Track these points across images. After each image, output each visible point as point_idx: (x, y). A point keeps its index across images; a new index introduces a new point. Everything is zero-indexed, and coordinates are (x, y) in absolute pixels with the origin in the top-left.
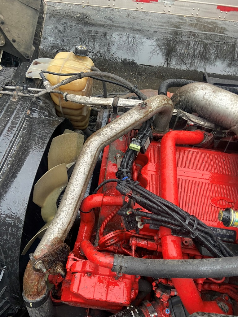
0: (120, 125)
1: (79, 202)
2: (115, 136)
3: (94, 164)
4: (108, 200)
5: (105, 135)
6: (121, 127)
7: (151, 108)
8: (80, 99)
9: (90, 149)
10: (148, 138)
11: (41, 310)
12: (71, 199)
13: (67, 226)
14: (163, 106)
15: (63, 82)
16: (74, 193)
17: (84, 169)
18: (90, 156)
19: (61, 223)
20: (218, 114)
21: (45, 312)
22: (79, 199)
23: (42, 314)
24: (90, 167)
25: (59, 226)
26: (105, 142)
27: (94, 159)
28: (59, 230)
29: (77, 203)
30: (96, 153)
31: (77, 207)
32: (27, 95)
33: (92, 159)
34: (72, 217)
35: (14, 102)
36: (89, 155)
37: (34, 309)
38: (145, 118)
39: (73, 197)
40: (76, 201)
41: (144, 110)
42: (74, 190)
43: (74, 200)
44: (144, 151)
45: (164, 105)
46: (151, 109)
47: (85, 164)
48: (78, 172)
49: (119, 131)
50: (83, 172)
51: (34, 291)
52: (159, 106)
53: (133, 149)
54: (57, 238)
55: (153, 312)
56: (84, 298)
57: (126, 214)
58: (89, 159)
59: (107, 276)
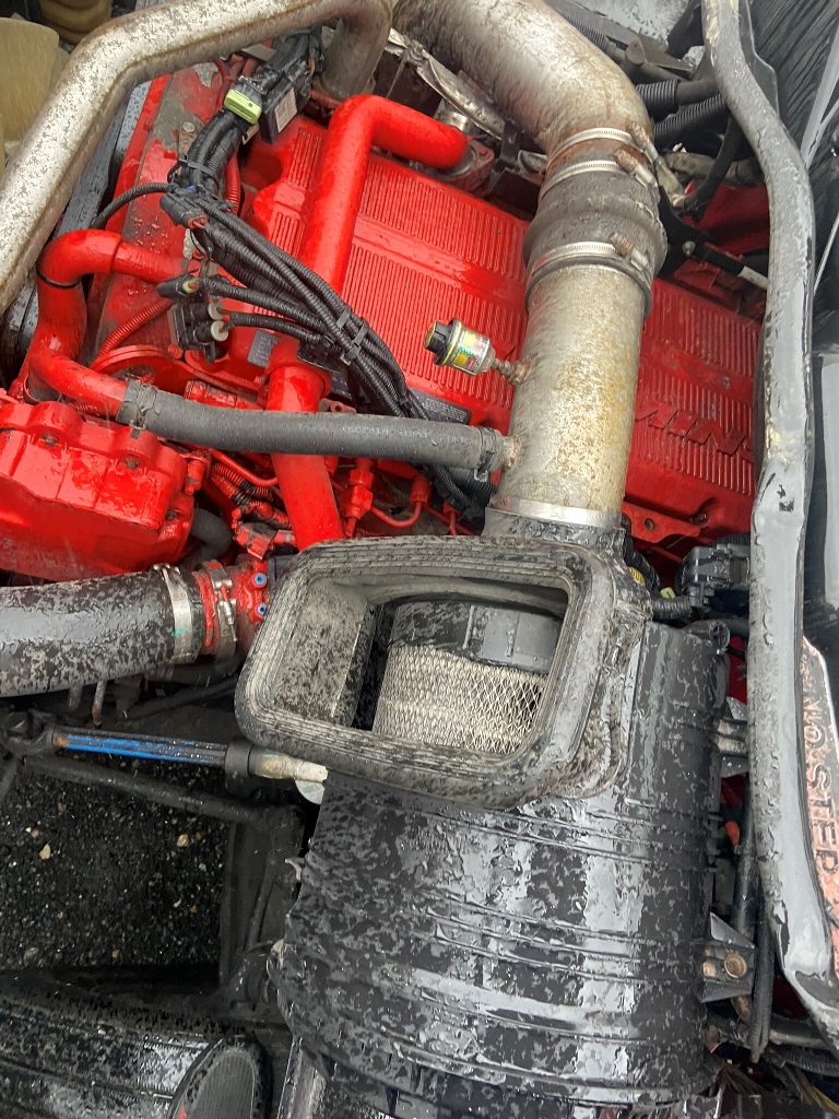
0: (205, 13)
1: (37, 235)
2: (183, 48)
4: (134, 256)
5: (151, 36)
6: (206, 24)
9: (94, 69)
10: (292, 93)
12: (11, 216)
16: (23, 200)
17: (66, 130)
18: (89, 92)
20: (514, 81)
22: (38, 223)
24: (84, 128)
26: (147, 58)
27: (103, 106)
29: (32, 233)
30: (111, 89)
31: (30, 248)
33: (97, 105)
34: (10, 274)
36: (88, 85)
38: (291, 15)
39: (18, 211)
40: (28, 229)
42: (24, 189)
43: (19, 222)
44: (273, 135)
47: (70, 113)
48: (44, 135)
49: (200, 36)
50: (61, 139)
53: (237, 111)
55: (221, 579)
56: (30, 495)
57: (182, 290)
58: (86, 100)
59: (103, 453)
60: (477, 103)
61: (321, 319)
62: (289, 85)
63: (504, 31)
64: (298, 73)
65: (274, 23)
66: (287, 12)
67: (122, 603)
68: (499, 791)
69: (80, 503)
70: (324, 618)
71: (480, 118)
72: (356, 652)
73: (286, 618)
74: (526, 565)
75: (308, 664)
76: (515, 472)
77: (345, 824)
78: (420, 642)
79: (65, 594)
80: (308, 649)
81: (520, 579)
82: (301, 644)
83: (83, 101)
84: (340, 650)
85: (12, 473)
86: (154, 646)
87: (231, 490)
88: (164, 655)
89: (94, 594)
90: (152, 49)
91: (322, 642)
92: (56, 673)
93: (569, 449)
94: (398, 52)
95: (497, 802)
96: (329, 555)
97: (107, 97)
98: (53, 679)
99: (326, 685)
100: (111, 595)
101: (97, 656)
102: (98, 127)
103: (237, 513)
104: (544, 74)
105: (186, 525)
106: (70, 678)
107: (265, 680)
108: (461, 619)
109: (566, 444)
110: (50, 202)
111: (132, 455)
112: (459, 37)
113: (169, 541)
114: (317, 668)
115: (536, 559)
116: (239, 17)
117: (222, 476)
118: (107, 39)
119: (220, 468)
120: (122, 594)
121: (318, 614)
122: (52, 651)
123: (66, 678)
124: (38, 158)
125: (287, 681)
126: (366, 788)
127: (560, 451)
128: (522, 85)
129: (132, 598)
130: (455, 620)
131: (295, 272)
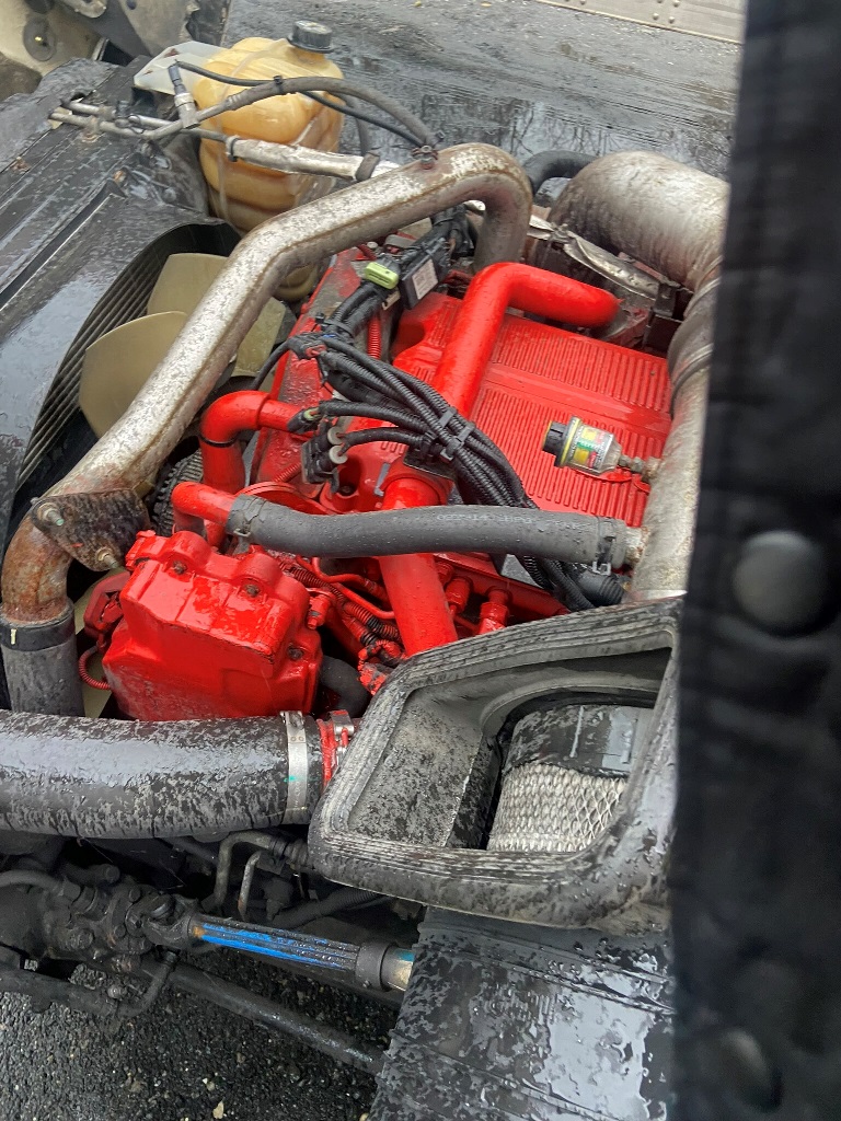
0: (348, 203)
1: (193, 392)
2: (329, 232)
3: (255, 299)
4: (278, 410)
5: (301, 225)
6: (348, 211)
7: (449, 172)
8: (269, 151)
9: (250, 255)
10: (430, 263)
11: (39, 663)
12: (170, 376)
13: (145, 444)
14: (487, 174)
15: (231, 100)
16: (181, 363)
17: (223, 305)
18: (244, 273)
19: (131, 433)
20: (657, 234)
21: (50, 678)
22: (194, 383)
23: (42, 683)
24: (239, 303)
25: (123, 437)
26: (297, 244)
27: (257, 284)
28: (123, 448)
29: (188, 391)
30: (265, 270)
31: (186, 403)
32: (127, 131)
33: (251, 284)
34: (166, 425)
35: (85, 145)
36: (244, 268)
37: (22, 653)
38: (428, 197)
39: (176, 371)
40: (184, 387)
41: (428, 174)
42: (183, 353)
43: (177, 382)
44: (411, 300)
45: (492, 171)
46: (450, 176)
47: (227, 291)
48: (205, 310)
49: (344, 221)
50: (218, 312)
51: (28, 595)
52: (475, 169)
53: (376, 280)
54: (113, 466)
55: (343, 724)
56: (153, 617)
57: (304, 419)
58: (241, 280)
59: (225, 580)
60: (627, 270)
61: (423, 419)
62: (427, 257)
63: (645, 195)
64: (436, 248)
65: (412, 205)
66: (423, 195)
67: (236, 741)
68: (567, 894)
69: (197, 626)
70: (425, 743)
71: (633, 283)
72: (468, 792)
73: (377, 735)
74: (625, 627)
75: (402, 794)
76: (644, 563)
77: (419, 990)
78: (526, 760)
79: (181, 728)
80: (403, 776)
81: (621, 648)
82: (394, 768)
83: (239, 281)
84: (446, 786)
85: (140, 597)
86: (264, 791)
87: (361, 631)
88: (276, 804)
89: (210, 731)
90: (302, 235)
91: (422, 770)
92: (160, 810)
94: (545, 236)
95: (566, 913)
96: (425, 660)
97: (260, 277)
98: (157, 819)
99: (427, 827)
100: (225, 733)
101: (204, 795)
102: (252, 302)
103: (364, 653)
104: (686, 219)
105: (312, 666)
106: (175, 819)
107: (344, 802)
108: (570, 723)
110: (206, 365)
111: (251, 580)
112: (604, 213)
113: (294, 681)
114: (414, 803)
115: (636, 616)
116: (379, 203)
117: (352, 617)
118: (262, 231)
119: (349, 607)
120: (238, 732)
121: (415, 736)
122: (156, 784)
123: (170, 819)
124: (198, 328)
125: (375, 810)
126: (444, 937)
128: (666, 234)
129: (249, 737)
130: (563, 725)
131: (399, 378)
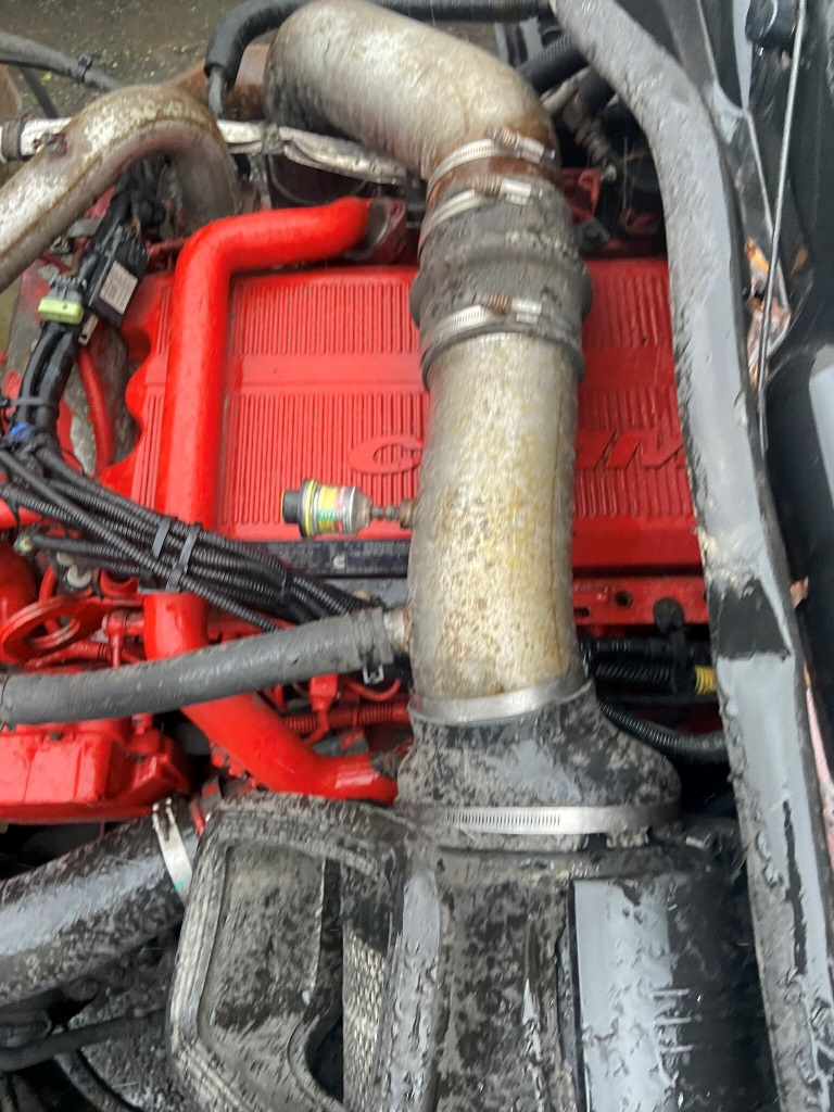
7: (88, 150)
38: (76, 191)
41: (64, 163)
45: (142, 126)
46: (92, 154)
52: (119, 133)
60: (367, 157)
63: (345, 74)
64: (115, 244)
65: (61, 208)
66: (70, 189)
69: (10, 799)
70: (264, 883)
71: (377, 171)
75: (254, 948)
80: (250, 930)
84: (301, 911)
91: (269, 912)
92: (57, 970)
93: (457, 622)
98: (58, 976)
99: (292, 960)
106: (77, 969)
109: (451, 616)
112: (313, 98)
120: (108, 861)
122: (42, 952)
123: (72, 971)
127: (447, 627)
